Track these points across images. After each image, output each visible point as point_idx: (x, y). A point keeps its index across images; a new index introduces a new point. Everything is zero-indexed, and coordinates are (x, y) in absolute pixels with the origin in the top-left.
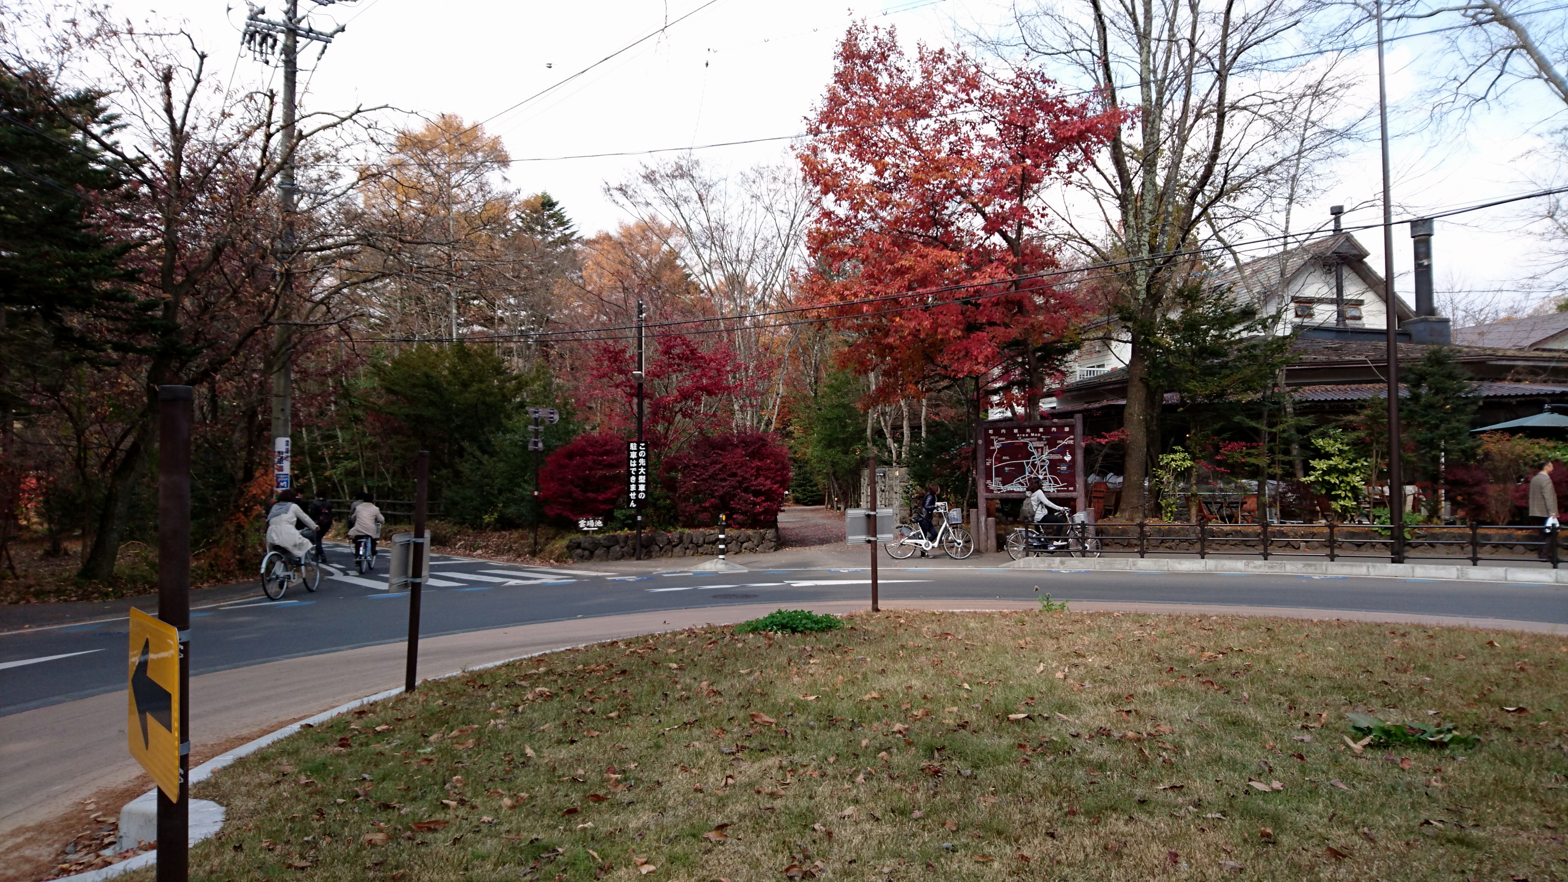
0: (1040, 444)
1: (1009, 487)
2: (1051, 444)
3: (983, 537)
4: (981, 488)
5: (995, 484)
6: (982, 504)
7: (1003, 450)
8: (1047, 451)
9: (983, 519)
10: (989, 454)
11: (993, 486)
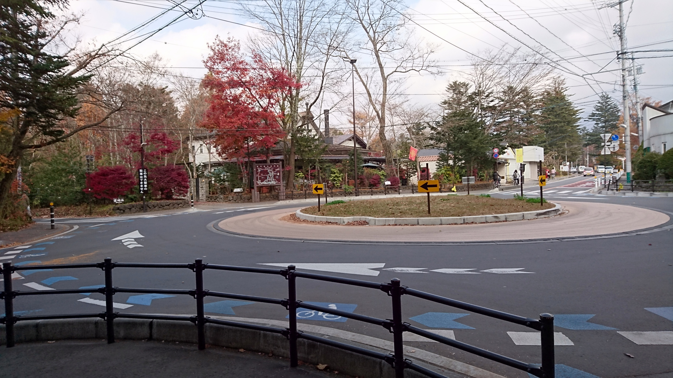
0: (271, 170)
1: (263, 183)
2: (274, 170)
3: (256, 198)
4: (255, 183)
5: (259, 182)
6: (255, 188)
7: (261, 172)
8: (273, 172)
9: (256, 192)
10: (257, 173)
11: (258, 183)
